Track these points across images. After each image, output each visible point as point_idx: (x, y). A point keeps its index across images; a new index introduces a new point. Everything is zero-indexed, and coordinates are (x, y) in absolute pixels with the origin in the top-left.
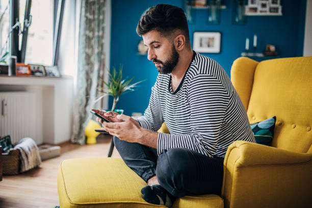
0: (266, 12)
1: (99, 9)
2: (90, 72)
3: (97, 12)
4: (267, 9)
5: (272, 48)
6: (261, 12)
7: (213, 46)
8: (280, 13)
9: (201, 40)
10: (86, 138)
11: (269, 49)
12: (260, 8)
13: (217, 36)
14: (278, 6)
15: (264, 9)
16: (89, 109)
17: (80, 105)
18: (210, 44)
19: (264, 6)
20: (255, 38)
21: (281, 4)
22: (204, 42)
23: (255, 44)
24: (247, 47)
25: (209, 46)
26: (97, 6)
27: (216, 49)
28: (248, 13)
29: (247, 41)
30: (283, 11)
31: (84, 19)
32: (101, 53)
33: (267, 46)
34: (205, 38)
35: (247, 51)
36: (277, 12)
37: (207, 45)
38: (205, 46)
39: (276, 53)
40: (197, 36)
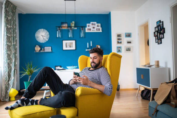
0: (95, 30)
1: (14, 31)
2: (10, 64)
3: (12, 32)
4: (95, 29)
6: (93, 30)
7: (72, 47)
8: (101, 31)
10: (10, 98)
11: (98, 47)
12: (92, 29)
13: (74, 42)
14: (100, 28)
15: (94, 29)
16: (11, 83)
17: (5, 81)
18: (71, 45)
19: (94, 28)
20: (91, 42)
21: (101, 27)
22: (67, 45)
23: (91, 45)
24: (88, 47)
25: (70, 47)
26: (12, 30)
27: (74, 48)
28: (87, 31)
29: (88, 44)
30: (102, 30)
31: (6, 37)
32: (15, 53)
33: (97, 46)
34: (68, 43)
35: (88, 49)
36: (100, 30)
37: (69, 47)
38: (68, 47)
40: (64, 42)
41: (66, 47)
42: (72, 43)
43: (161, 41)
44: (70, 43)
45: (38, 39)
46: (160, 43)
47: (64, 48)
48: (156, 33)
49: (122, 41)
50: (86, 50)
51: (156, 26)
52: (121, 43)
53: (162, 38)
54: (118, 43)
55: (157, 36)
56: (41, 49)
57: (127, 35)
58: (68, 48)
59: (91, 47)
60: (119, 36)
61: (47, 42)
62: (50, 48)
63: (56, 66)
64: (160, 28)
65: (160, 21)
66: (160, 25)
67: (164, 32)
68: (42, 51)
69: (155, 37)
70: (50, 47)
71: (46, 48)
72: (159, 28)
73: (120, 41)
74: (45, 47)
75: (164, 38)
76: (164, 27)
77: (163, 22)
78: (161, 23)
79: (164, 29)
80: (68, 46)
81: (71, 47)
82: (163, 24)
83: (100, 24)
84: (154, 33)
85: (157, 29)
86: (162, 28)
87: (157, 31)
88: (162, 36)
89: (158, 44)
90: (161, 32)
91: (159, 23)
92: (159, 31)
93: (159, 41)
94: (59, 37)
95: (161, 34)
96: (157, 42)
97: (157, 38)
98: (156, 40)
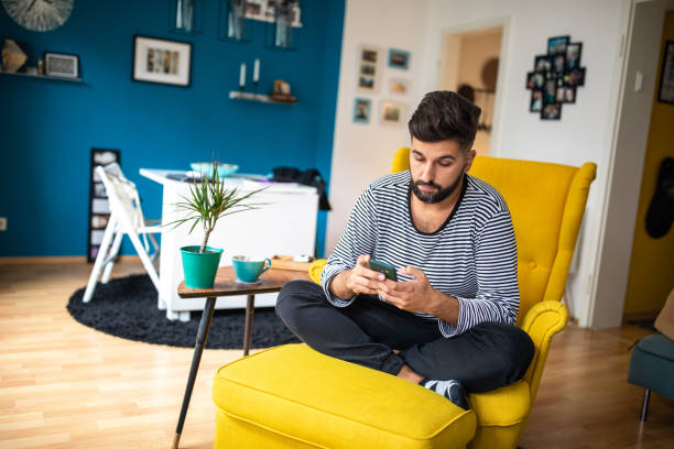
0: (270, 15)
5: (286, 88)
6: (264, 14)
7: (175, 72)
8: (297, 23)
9: (150, 54)
11: (280, 87)
12: (264, 7)
13: (183, 51)
14: (296, 9)
18: (172, 64)
19: (272, 3)
20: (257, 65)
21: (300, 6)
22: (155, 59)
23: (256, 77)
24: (242, 82)
25: (167, 71)
27: (181, 77)
29: (243, 69)
30: (302, 20)
33: (277, 82)
34: (159, 51)
35: (242, 89)
36: (292, 20)
37: (162, 69)
38: (158, 71)
39: (293, 98)
40: (143, 45)
41: (150, 67)
42: (176, 54)
43: (559, 110)
44: (168, 53)
45: (14, 7)
46: (552, 115)
47: (141, 73)
48: (539, 79)
49: (376, 78)
50: (233, 95)
51: (543, 51)
52: (370, 85)
53: (566, 101)
54: (363, 83)
55: (543, 89)
56: (30, 63)
57: (397, 59)
58: (159, 77)
59: (256, 84)
60: (369, 56)
61: (60, 29)
62: (72, 61)
63: (95, 151)
64: (566, 64)
65: (567, 39)
66: (564, 54)
67: (581, 82)
68: (34, 73)
69: (528, 94)
70: (75, 59)
71: (51, 58)
72: (559, 62)
73: (368, 78)
74: (48, 56)
75: (573, 101)
76: (583, 63)
77: (580, 45)
78: (571, 49)
79: (583, 71)
80: (156, 66)
81: (171, 70)
82: (579, 54)
84: (530, 76)
85: (548, 65)
86: (572, 64)
87: (544, 72)
88: (565, 94)
89: (544, 117)
90: (567, 78)
91: (563, 47)
92: (558, 73)
93: (548, 110)
94: (183, 29)
95: (566, 85)
96: (536, 111)
97: (539, 95)
98: (533, 101)
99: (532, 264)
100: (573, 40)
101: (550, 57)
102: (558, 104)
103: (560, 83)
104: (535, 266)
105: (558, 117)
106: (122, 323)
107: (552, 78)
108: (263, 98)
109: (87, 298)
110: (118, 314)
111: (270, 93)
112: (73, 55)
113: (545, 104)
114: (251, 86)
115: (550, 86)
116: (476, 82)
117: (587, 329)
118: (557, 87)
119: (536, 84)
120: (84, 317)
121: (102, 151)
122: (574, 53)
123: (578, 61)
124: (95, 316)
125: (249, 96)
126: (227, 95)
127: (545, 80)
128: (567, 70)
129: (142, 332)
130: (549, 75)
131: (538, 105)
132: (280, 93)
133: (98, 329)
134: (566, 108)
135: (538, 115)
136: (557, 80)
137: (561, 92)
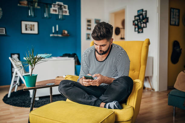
5: (66, 32)
7: (34, 30)
9: (26, 26)
12: (58, 10)
13: (36, 24)
14: (67, 10)
18: (33, 28)
20: (57, 26)
21: (69, 9)
23: (57, 30)
24: (53, 31)
25: (31, 30)
27: (36, 31)
28: (52, 12)
29: (53, 28)
30: (69, 13)
33: (64, 31)
34: (28, 25)
35: (53, 33)
36: (66, 13)
37: (30, 29)
38: (29, 30)
39: (68, 35)
40: (24, 23)
41: (26, 29)
42: (34, 25)
43: (142, 30)
44: (31, 25)
46: (141, 32)
47: (24, 31)
48: (136, 22)
49: (91, 27)
50: (51, 35)
51: (136, 14)
52: (90, 29)
53: (144, 27)
54: (88, 29)
55: (137, 25)
57: (97, 21)
58: (29, 32)
59: (57, 32)
60: (89, 21)
62: (3, 29)
63: (12, 54)
64: (143, 17)
65: (142, 10)
66: (142, 14)
67: (147, 21)
69: (134, 27)
70: (4, 29)
72: (141, 17)
73: (89, 27)
75: (146, 27)
76: (147, 16)
77: (146, 11)
78: (144, 13)
79: (148, 18)
80: (28, 29)
82: (146, 14)
83: (67, 6)
84: (134, 22)
85: (138, 18)
86: (145, 17)
87: (137, 20)
88: (144, 25)
89: (139, 32)
90: (144, 21)
91: (141, 13)
92: (141, 20)
93: (139, 30)
94: (31, 16)
95: (144, 23)
96: (136, 31)
97: (136, 27)
98: (135, 28)
99: (134, 71)
100: (144, 10)
101: (138, 16)
102: (142, 28)
103: (142, 22)
104: (135, 72)
105: (142, 32)
106: (18, 102)
107: (140, 21)
108: (60, 36)
109: (9, 96)
110: (17, 100)
111: (62, 34)
112: (4, 28)
113: (138, 29)
114: (56, 32)
115: (139, 24)
116: (120, 26)
117: (157, 92)
118: (141, 24)
119: (135, 24)
120: (7, 101)
121: (14, 54)
122: (145, 14)
123: (146, 16)
124: (10, 101)
125: (56, 35)
126: (49, 35)
127: (138, 22)
128: (143, 19)
129: (23, 104)
130: (139, 21)
131: (137, 29)
132: (65, 33)
133: (11, 105)
134: (144, 29)
135: (137, 32)
136: (141, 22)
137: (142, 25)
